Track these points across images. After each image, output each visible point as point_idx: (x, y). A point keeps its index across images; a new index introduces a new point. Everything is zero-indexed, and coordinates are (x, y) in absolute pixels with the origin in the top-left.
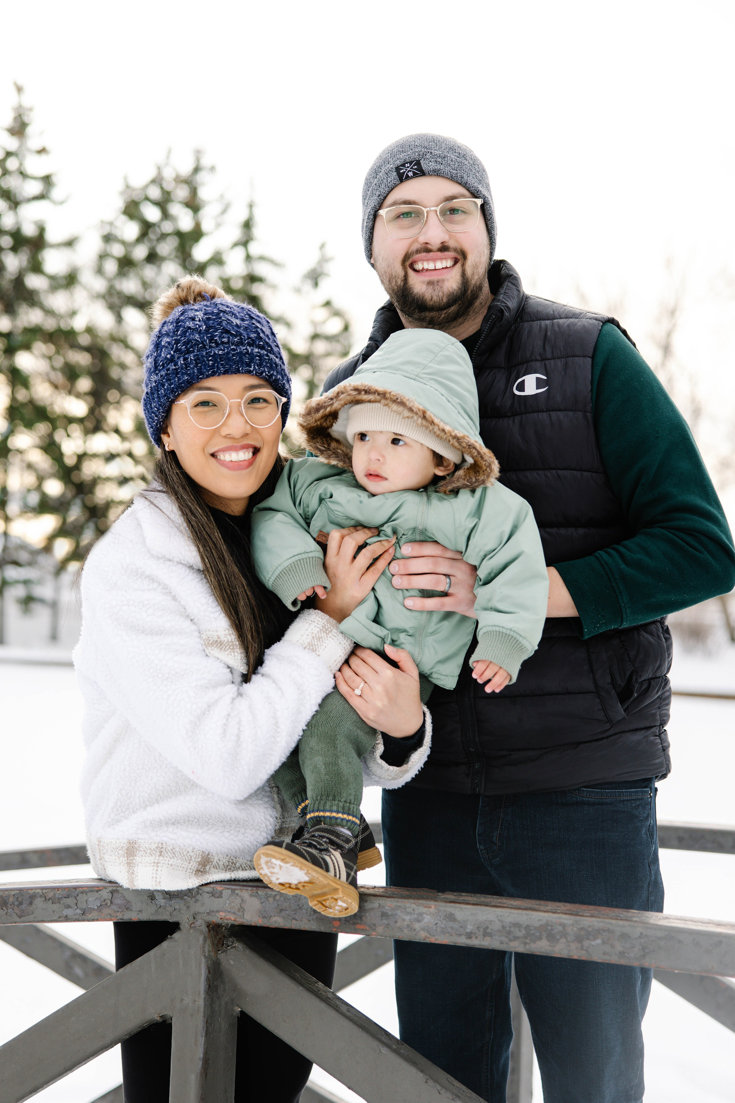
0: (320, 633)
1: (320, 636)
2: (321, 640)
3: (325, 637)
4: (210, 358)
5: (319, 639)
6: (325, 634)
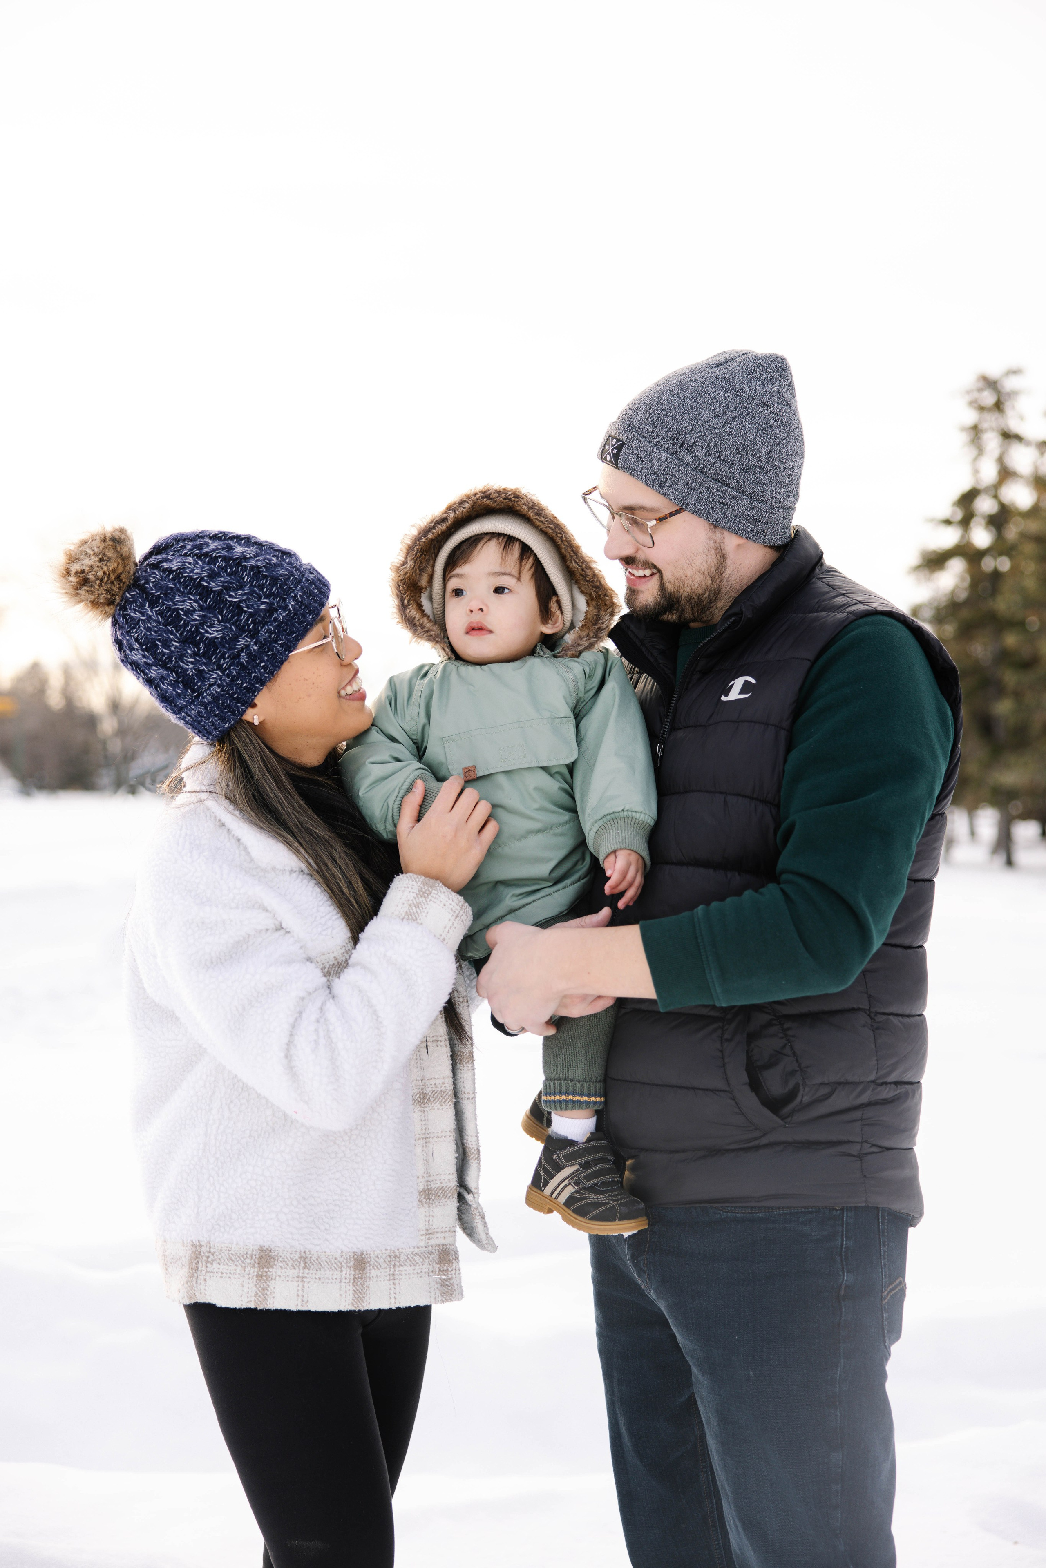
0: (417, 898)
1: (418, 901)
2: (420, 906)
3: (424, 901)
5: (418, 905)
6: (424, 899)
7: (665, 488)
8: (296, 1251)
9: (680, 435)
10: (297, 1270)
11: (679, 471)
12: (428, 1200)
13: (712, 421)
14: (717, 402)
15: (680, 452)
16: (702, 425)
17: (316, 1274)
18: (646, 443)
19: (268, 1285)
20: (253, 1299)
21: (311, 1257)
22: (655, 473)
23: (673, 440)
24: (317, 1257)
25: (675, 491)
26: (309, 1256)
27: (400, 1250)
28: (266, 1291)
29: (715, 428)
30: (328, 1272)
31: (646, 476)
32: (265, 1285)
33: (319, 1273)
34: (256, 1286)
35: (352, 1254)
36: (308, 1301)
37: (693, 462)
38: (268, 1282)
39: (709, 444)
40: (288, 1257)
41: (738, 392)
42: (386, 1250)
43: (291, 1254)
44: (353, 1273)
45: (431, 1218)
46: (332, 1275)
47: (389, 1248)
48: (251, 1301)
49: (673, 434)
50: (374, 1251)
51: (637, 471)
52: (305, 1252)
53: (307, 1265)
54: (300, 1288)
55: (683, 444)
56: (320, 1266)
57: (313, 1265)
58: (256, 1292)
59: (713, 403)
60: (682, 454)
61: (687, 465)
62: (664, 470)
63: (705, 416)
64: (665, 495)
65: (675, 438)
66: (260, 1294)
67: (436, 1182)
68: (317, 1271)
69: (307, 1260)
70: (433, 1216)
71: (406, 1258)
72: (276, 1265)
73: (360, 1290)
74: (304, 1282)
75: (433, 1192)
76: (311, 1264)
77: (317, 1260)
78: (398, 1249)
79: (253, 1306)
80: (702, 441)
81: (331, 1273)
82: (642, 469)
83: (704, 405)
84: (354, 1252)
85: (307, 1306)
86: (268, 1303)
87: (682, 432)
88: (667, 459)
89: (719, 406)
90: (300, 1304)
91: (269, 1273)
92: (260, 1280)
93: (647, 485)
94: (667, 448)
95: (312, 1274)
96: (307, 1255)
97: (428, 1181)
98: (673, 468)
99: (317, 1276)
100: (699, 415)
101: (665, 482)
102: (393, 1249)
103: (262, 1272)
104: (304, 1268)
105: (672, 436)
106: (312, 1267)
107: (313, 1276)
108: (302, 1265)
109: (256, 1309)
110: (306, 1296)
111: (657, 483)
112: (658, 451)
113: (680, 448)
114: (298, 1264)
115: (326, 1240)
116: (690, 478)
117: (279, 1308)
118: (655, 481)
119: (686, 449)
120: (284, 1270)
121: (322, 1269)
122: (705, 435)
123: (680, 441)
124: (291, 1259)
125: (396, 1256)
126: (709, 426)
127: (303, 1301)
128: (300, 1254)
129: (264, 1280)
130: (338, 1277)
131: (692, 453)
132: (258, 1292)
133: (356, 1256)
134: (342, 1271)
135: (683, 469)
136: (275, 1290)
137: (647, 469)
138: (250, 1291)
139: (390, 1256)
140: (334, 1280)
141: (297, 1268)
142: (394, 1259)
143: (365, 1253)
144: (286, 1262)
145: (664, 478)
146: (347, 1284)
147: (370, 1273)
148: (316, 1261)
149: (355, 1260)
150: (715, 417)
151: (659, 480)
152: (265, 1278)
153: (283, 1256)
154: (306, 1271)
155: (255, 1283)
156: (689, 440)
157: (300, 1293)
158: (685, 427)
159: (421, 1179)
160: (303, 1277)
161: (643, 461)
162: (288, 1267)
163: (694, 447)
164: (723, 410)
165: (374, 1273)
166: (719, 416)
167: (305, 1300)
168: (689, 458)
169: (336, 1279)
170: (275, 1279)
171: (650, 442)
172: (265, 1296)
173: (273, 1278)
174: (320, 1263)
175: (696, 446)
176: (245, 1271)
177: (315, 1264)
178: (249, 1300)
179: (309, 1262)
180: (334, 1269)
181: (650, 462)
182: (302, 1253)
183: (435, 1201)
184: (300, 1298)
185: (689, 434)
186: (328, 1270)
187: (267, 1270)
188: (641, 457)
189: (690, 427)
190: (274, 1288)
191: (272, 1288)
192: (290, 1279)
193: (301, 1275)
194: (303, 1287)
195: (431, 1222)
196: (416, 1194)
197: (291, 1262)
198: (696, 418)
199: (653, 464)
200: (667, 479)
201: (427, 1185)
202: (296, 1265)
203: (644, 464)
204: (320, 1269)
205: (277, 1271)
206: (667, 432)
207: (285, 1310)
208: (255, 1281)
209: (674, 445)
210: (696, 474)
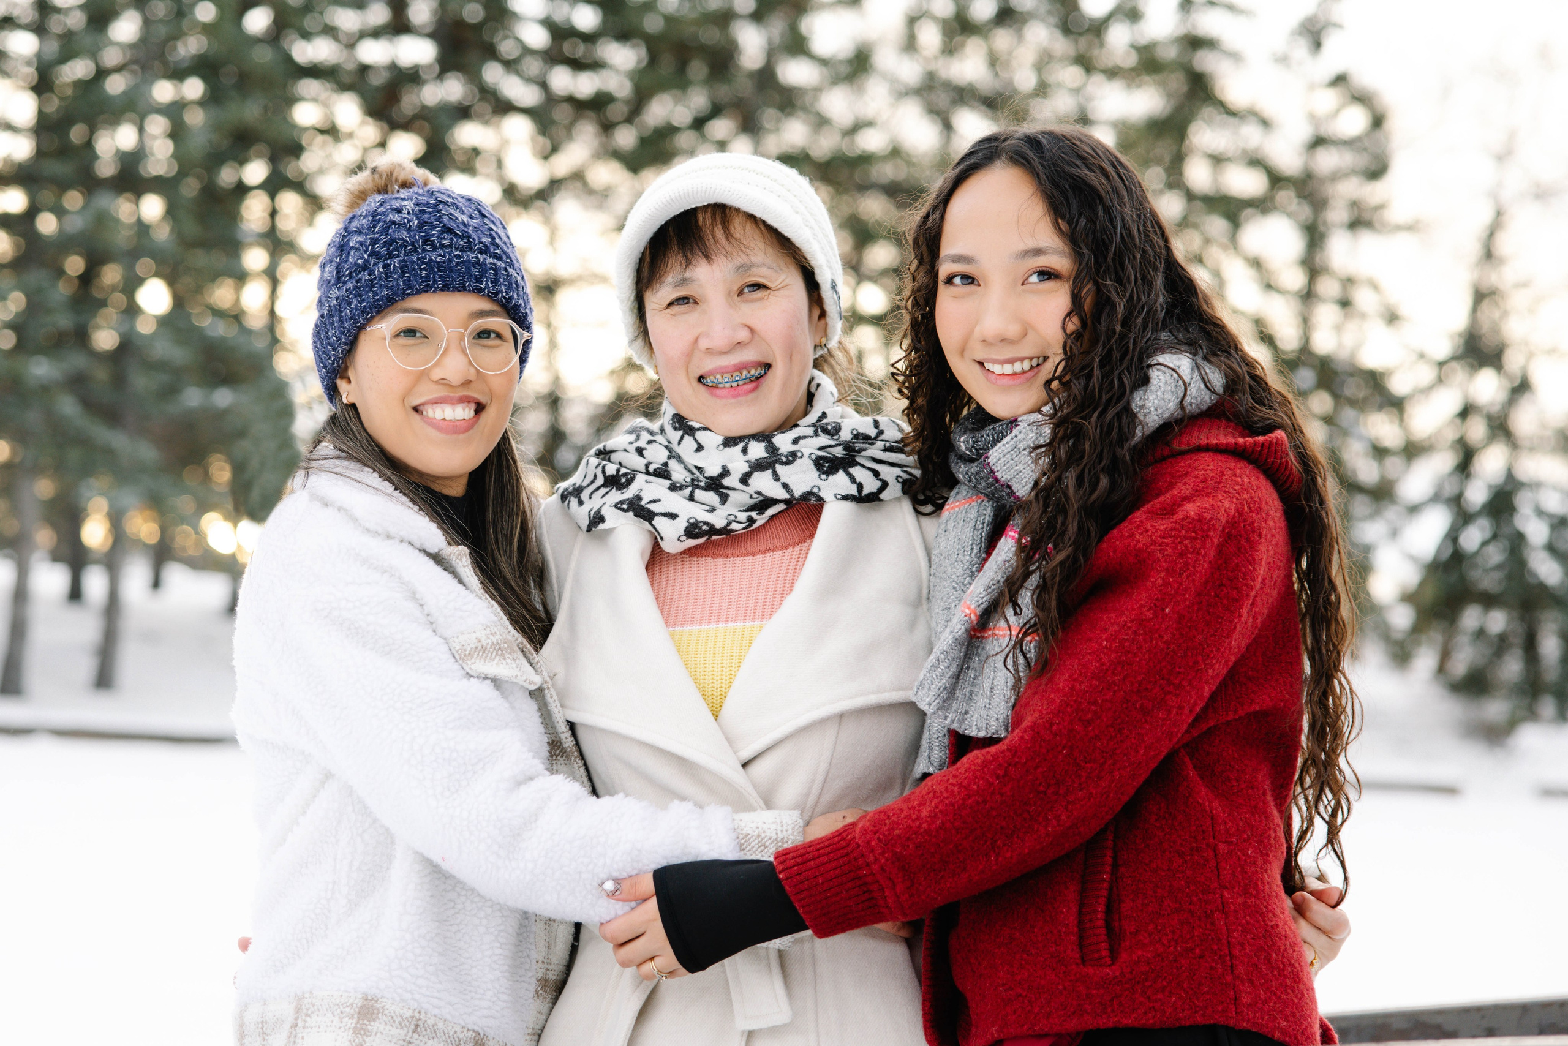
4: (424, 266)
12: (544, 993)
35: (474, 1034)
45: (540, 1015)
50: (493, 1038)
97: (547, 970)
133: (477, 1038)
143: (486, 1037)
149: (476, 1042)
159: (540, 964)
180: (450, 1044)
196: (534, 982)
201: (546, 975)
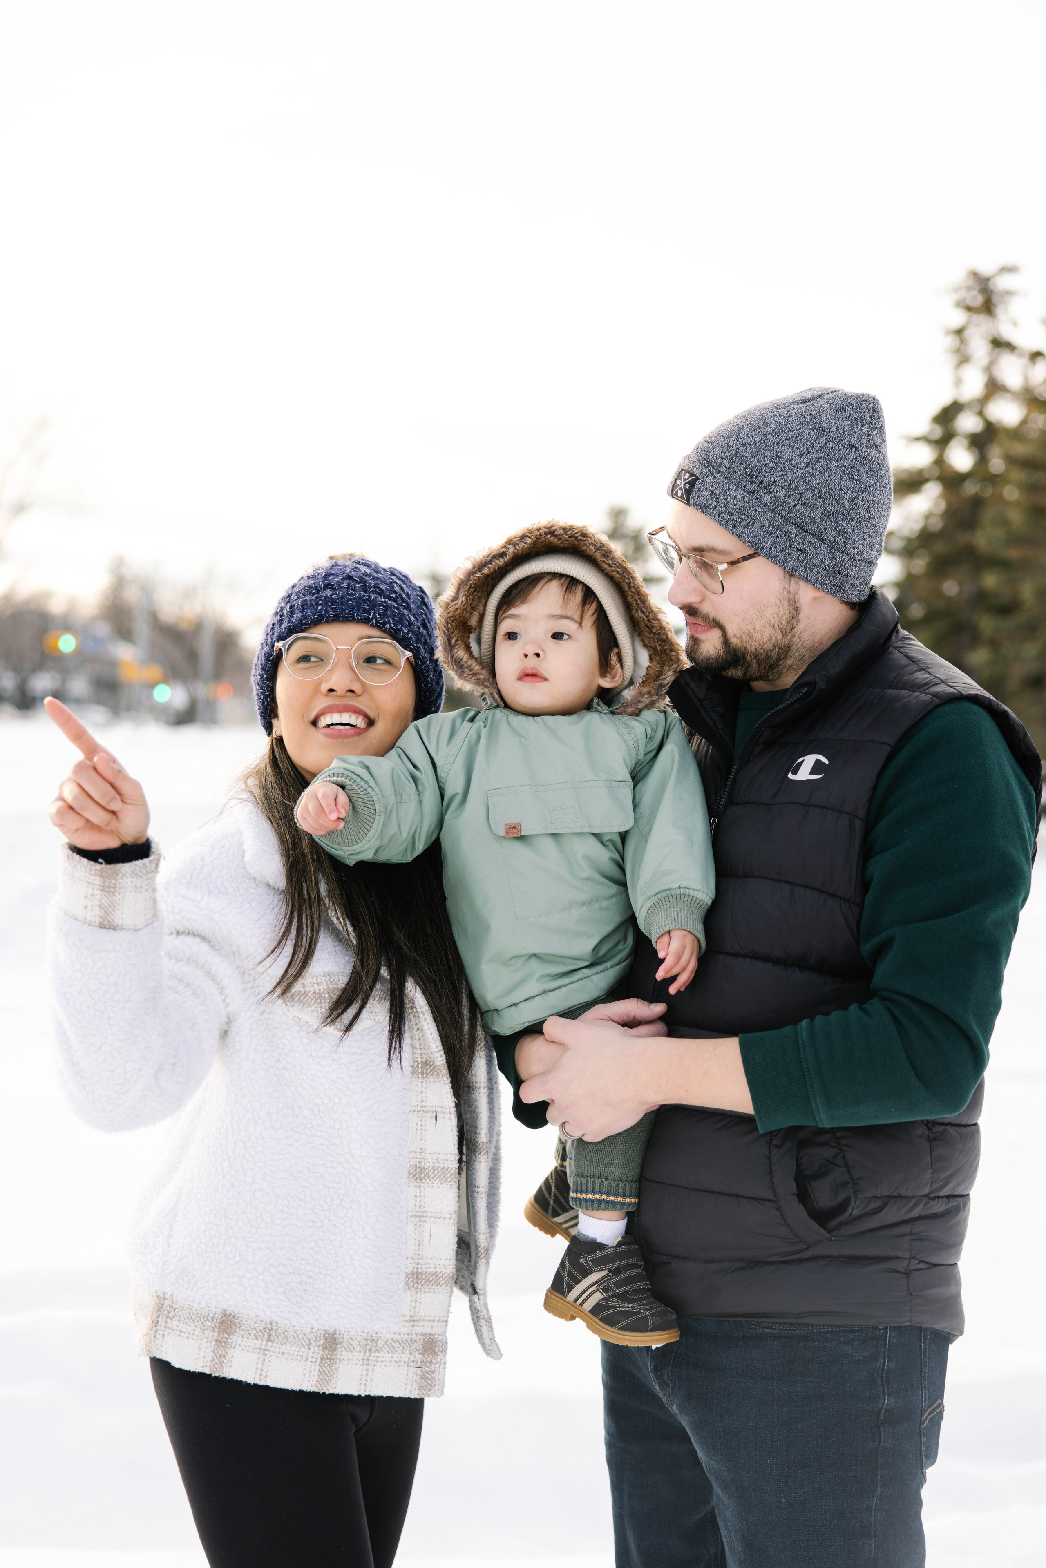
7: (740, 529)
8: (262, 1321)
9: (759, 473)
10: (260, 1342)
11: (755, 512)
12: (416, 1285)
13: (795, 460)
14: (801, 440)
15: (758, 491)
16: (784, 464)
17: (280, 1348)
18: (722, 479)
19: (226, 1352)
20: (208, 1364)
21: (277, 1330)
22: (729, 512)
23: (752, 478)
24: (283, 1330)
25: (750, 532)
26: (275, 1328)
27: (379, 1335)
28: (223, 1359)
29: (797, 468)
30: (294, 1348)
31: (719, 515)
32: (223, 1352)
33: (284, 1346)
34: (213, 1351)
35: (324, 1332)
36: (267, 1376)
37: (771, 503)
38: (226, 1350)
39: (790, 485)
40: (252, 1326)
41: (824, 431)
42: (363, 1332)
43: (255, 1323)
44: (321, 1352)
45: (418, 1304)
46: (298, 1351)
47: (366, 1331)
48: (206, 1366)
49: (752, 471)
50: (348, 1332)
51: (710, 509)
52: (271, 1323)
53: (272, 1338)
54: (260, 1361)
55: (761, 483)
56: (285, 1340)
57: (278, 1338)
58: (213, 1358)
59: (797, 441)
60: (760, 493)
61: (765, 506)
62: (740, 509)
63: (788, 454)
64: (739, 536)
65: (754, 475)
66: (217, 1361)
67: (429, 1266)
68: (282, 1345)
69: (272, 1332)
70: (420, 1303)
71: (384, 1344)
72: (237, 1333)
73: (327, 1373)
74: (266, 1355)
75: (424, 1277)
76: (275, 1337)
77: (284, 1333)
78: (376, 1333)
79: (208, 1372)
80: (783, 481)
81: (298, 1349)
82: (716, 507)
83: (787, 442)
84: (325, 1331)
85: (266, 1381)
86: (224, 1371)
87: (762, 470)
88: (744, 498)
89: (804, 445)
90: (257, 1378)
91: (229, 1340)
92: (218, 1346)
93: (720, 525)
94: (745, 486)
95: (275, 1347)
96: (273, 1327)
97: (418, 1264)
98: (750, 508)
99: (281, 1351)
100: (781, 452)
101: (740, 523)
102: (370, 1332)
103: (221, 1338)
104: (268, 1341)
105: (750, 473)
106: (277, 1340)
107: (277, 1350)
108: (266, 1337)
109: (210, 1375)
110: (265, 1370)
111: (731, 523)
112: (735, 489)
113: (758, 486)
114: (261, 1334)
115: (297, 1313)
116: (767, 520)
117: (235, 1378)
118: (729, 520)
119: (765, 488)
120: (245, 1339)
121: (288, 1343)
122: (786, 474)
123: (759, 480)
124: (255, 1329)
125: (373, 1340)
126: (792, 465)
127: (261, 1375)
128: (266, 1324)
129: (223, 1347)
130: (305, 1354)
131: (771, 493)
132: (215, 1358)
133: (327, 1335)
134: (309, 1349)
135: (760, 510)
136: (232, 1359)
137: (721, 507)
138: (207, 1355)
139: (366, 1340)
140: (299, 1358)
141: (260, 1339)
142: (371, 1344)
143: (338, 1332)
144: (248, 1331)
145: (739, 518)
146: (313, 1364)
147: (341, 1355)
148: (282, 1335)
149: (326, 1339)
150: (798, 455)
151: (733, 519)
152: (223, 1344)
153: (246, 1325)
154: (270, 1344)
155: (213, 1348)
156: (768, 479)
157: (260, 1366)
158: (766, 465)
159: (410, 1260)
160: (265, 1350)
161: (717, 499)
162: (250, 1337)
163: (773, 487)
164: (807, 448)
165: (346, 1355)
166: (802, 455)
167: (264, 1375)
168: (767, 498)
169: (302, 1356)
170: (234, 1348)
171: (726, 478)
172: (222, 1363)
173: (233, 1346)
174: (286, 1338)
175: (776, 485)
176: (204, 1333)
177: (280, 1338)
178: (204, 1364)
179: (274, 1335)
180: (301, 1346)
181: (725, 499)
182: (268, 1323)
183: (425, 1286)
184: (259, 1372)
185: (770, 472)
186: (294, 1346)
187: (227, 1337)
188: (715, 494)
189: (771, 465)
190: (233, 1357)
191: (230, 1356)
192: (251, 1350)
193: (263, 1347)
194: (264, 1360)
195: (417, 1309)
196: (403, 1276)
197: (254, 1332)
198: (777, 456)
199: (728, 503)
200: (742, 519)
201: (417, 1268)
202: (259, 1335)
203: (718, 502)
204: (285, 1343)
205: (238, 1339)
206: (746, 468)
207: (241, 1381)
208: (213, 1346)
209: (752, 483)
210: (774, 517)
